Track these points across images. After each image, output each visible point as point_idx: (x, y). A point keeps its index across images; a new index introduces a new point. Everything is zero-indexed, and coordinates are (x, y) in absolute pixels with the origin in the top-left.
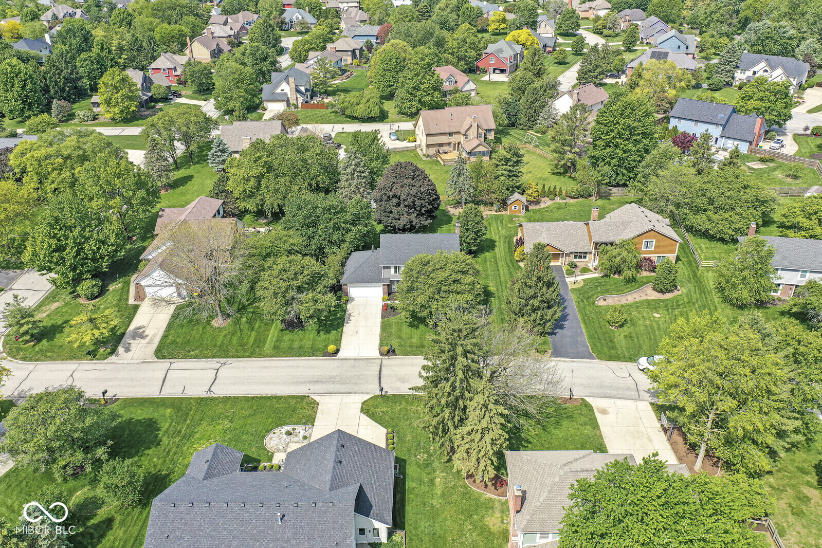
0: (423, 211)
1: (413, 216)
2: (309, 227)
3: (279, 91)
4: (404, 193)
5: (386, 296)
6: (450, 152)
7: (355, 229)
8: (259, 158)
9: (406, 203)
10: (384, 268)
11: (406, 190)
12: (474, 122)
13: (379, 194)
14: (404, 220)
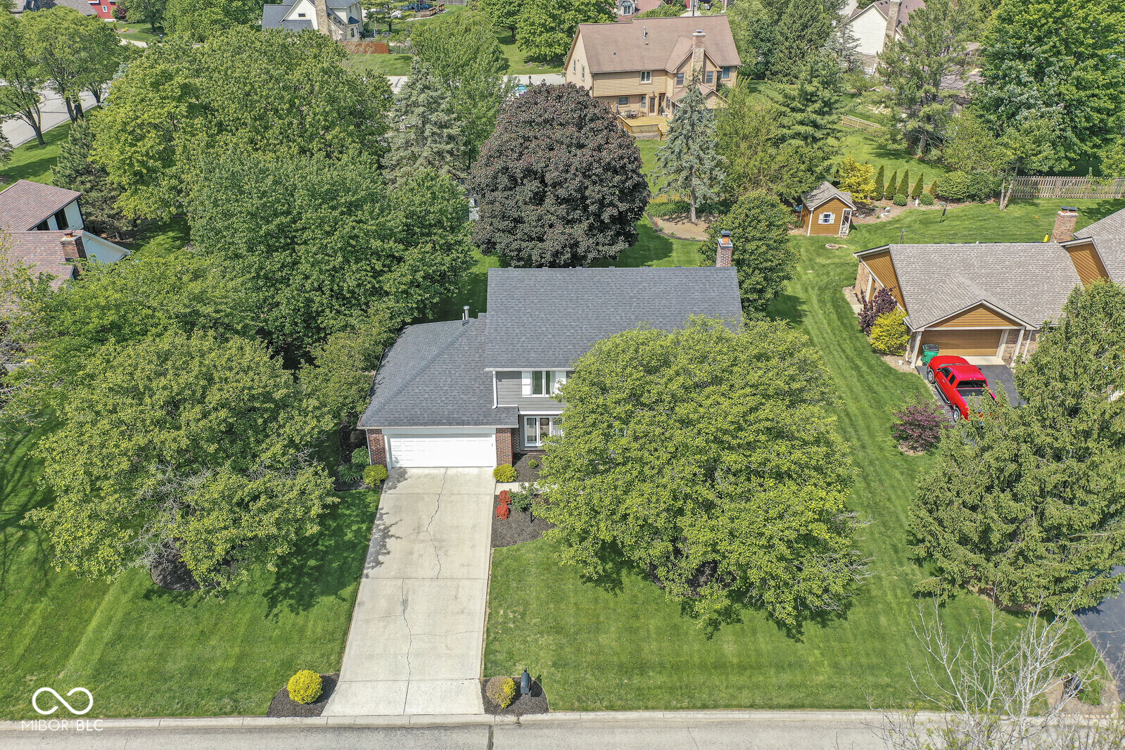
0: (606, 217)
1: (579, 231)
2: (271, 250)
3: (294, 16)
4: (554, 164)
5: (508, 469)
6: (643, 115)
7: (412, 255)
8: (167, 76)
9: (562, 192)
10: (500, 376)
11: (561, 154)
12: (698, 45)
13: (490, 171)
14: (555, 239)
